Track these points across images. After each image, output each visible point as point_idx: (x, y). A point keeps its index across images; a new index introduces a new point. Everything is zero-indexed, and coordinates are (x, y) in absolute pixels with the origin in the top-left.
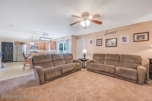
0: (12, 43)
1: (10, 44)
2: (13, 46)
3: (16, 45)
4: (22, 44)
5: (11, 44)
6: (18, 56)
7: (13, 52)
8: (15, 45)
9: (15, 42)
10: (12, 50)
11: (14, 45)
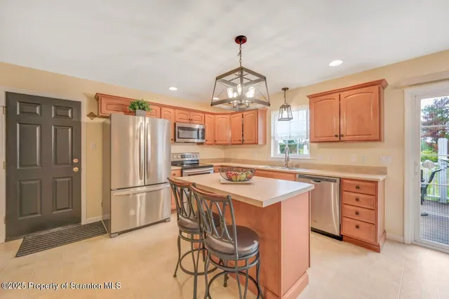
0: (77, 105)
1: (60, 112)
2: (79, 123)
3: (97, 120)
4: (134, 107)
5: (66, 110)
6: (115, 193)
7: (79, 165)
8: (91, 115)
9: (89, 97)
10: (77, 151)
11: (85, 119)
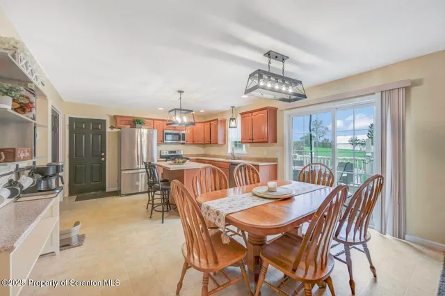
0: (104, 122)
1: (95, 126)
2: (105, 132)
3: (115, 130)
4: (135, 123)
5: (97, 126)
6: (123, 172)
7: (105, 157)
8: (112, 127)
9: (110, 117)
11: (108, 130)
